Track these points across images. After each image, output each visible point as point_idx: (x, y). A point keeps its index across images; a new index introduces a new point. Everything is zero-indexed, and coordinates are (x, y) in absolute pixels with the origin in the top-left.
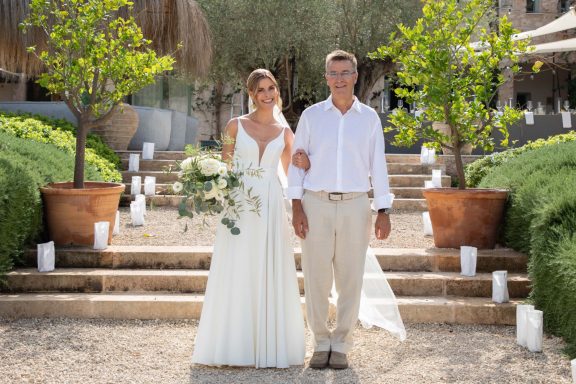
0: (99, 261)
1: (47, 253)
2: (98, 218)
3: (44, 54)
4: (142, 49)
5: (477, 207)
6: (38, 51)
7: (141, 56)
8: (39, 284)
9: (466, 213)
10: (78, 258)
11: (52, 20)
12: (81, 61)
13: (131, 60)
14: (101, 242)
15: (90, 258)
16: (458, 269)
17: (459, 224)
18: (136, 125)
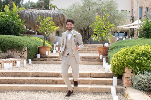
0: (46, 57)
1: (39, 55)
2: (47, 51)
3: (39, 26)
4: (54, 25)
5: (105, 50)
6: (38, 26)
7: (54, 27)
8: (38, 60)
9: (103, 51)
10: (43, 56)
11: (40, 21)
12: (44, 27)
13: (52, 27)
14: (47, 54)
15: (45, 57)
16: (100, 58)
17: (102, 52)
18: (56, 39)
